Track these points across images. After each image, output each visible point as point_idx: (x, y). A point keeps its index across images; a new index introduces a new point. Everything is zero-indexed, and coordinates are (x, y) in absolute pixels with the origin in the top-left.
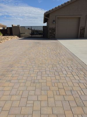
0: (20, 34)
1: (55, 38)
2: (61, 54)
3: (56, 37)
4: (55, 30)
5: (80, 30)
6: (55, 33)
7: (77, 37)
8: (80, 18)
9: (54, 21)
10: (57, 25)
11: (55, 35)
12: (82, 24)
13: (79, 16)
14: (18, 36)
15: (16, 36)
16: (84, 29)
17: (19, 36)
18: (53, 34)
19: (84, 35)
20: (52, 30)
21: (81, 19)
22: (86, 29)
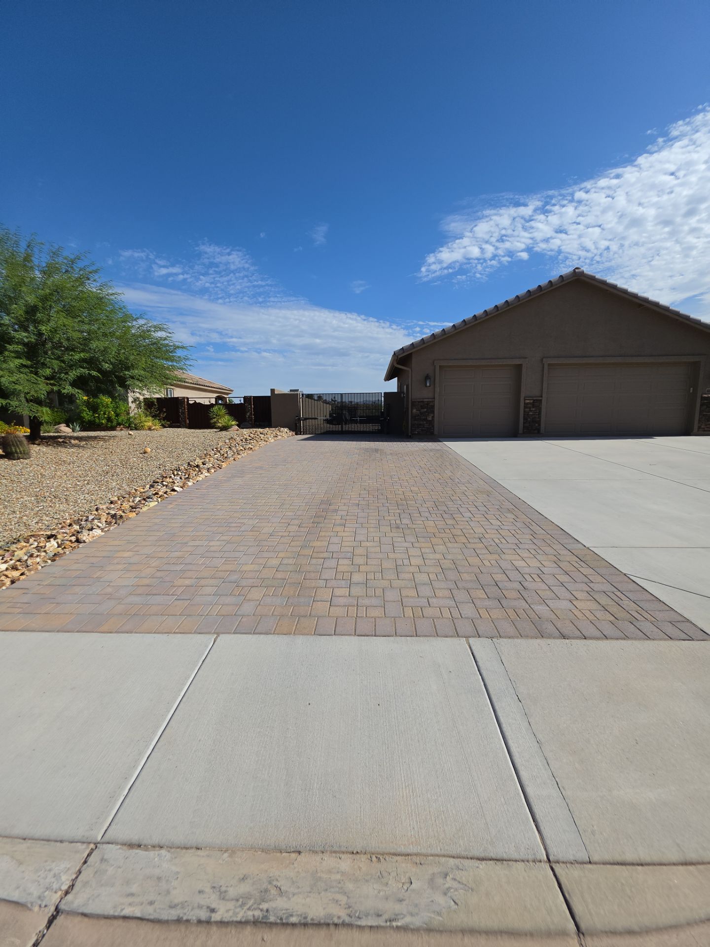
0: (299, 420)
1: (432, 433)
2: (457, 480)
3: (436, 432)
4: (433, 407)
5: (525, 407)
6: (433, 417)
7: (513, 434)
8: (519, 367)
9: (427, 377)
10: (437, 390)
11: (431, 423)
12: (529, 388)
13: (517, 362)
14: (291, 429)
15: (286, 430)
16: (536, 403)
17: (296, 429)
18: (425, 420)
19: (539, 425)
20: (422, 407)
21: (524, 370)
22: (544, 403)
